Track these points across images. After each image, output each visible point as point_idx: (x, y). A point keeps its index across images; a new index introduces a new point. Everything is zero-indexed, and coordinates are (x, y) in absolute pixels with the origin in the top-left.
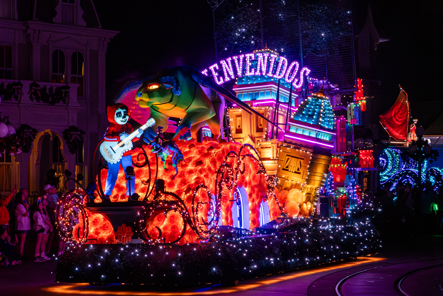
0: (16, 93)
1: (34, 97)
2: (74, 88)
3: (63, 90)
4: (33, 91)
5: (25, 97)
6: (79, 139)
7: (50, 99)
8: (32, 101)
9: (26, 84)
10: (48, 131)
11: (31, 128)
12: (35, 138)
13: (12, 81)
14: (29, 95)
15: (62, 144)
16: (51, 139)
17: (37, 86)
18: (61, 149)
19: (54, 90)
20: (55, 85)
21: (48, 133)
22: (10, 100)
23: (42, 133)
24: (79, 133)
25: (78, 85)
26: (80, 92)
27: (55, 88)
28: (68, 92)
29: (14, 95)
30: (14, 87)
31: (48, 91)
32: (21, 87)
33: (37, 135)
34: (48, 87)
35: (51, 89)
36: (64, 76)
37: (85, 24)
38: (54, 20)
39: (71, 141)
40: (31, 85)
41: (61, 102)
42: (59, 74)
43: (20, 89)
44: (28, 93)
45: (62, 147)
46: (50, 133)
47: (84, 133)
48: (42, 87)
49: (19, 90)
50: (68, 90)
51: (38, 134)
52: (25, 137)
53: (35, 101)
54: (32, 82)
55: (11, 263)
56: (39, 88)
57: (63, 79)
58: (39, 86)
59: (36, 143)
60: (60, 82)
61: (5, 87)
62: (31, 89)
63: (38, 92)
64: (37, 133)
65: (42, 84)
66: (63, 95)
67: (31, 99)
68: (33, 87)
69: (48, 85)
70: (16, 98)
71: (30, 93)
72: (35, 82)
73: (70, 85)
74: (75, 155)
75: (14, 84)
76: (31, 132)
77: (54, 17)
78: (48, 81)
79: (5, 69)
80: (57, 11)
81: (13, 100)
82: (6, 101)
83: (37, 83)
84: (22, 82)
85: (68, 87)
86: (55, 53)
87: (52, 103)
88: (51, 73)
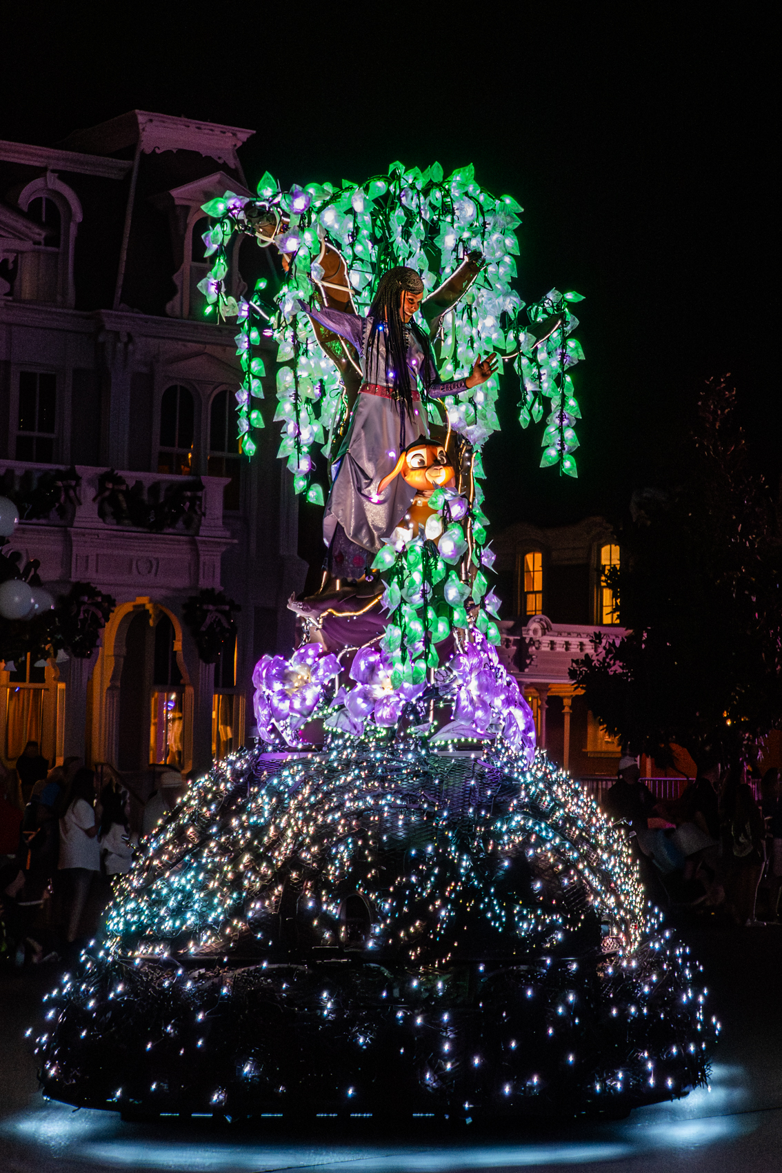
0: (62, 500)
1: (108, 509)
2: (215, 489)
3: (188, 493)
4: (107, 493)
5: (87, 513)
6: (225, 624)
7: (152, 516)
8: (104, 521)
9: (89, 476)
10: (143, 600)
11: (99, 594)
12: (107, 620)
13: (53, 467)
14: (96, 507)
15: (179, 635)
16: (151, 622)
17: (120, 481)
18: (176, 652)
19: (162, 493)
20: (166, 479)
21: (144, 605)
22: (46, 517)
23: (127, 608)
24: (227, 608)
25: (226, 481)
26: (233, 500)
27: (164, 487)
28: (200, 498)
29: (57, 505)
30: (59, 483)
31: (145, 497)
32: (78, 484)
33: (113, 612)
34: (147, 484)
35: (154, 489)
36: (190, 456)
38: (168, 306)
39: (203, 629)
40: (102, 479)
41: (180, 524)
42: (176, 450)
43: (73, 488)
44: (94, 500)
45: (178, 646)
46: (149, 607)
47: (238, 608)
48: (131, 483)
49: (72, 493)
50: (199, 494)
51: (116, 610)
52: (81, 616)
53: (110, 519)
54: (104, 470)
56: (123, 487)
57: (187, 465)
58: (124, 482)
59: (110, 633)
60: (179, 472)
61: (35, 483)
62: (101, 489)
63: (121, 498)
64: (115, 606)
65: (131, 477)
66: (187, 506)
67: (102, 514)
68: (109, 485)
69: (148, 478)
70: (62, 512)
71: (99, 498)
72: (113, 470)
73: (205, 479)
74: (212, 666)
75: (60, 475)
76: (98, 605)
77: (170, 298)
78: (148, 470)
79: (36, 434)
80: (178, 283)
81: (53, 514)
82: (34, 521)
83: (121, 473)
84: (79, 469)
85: (198, 486)
86: (170, 393)
87: (157, 527)
88: (157, 447)
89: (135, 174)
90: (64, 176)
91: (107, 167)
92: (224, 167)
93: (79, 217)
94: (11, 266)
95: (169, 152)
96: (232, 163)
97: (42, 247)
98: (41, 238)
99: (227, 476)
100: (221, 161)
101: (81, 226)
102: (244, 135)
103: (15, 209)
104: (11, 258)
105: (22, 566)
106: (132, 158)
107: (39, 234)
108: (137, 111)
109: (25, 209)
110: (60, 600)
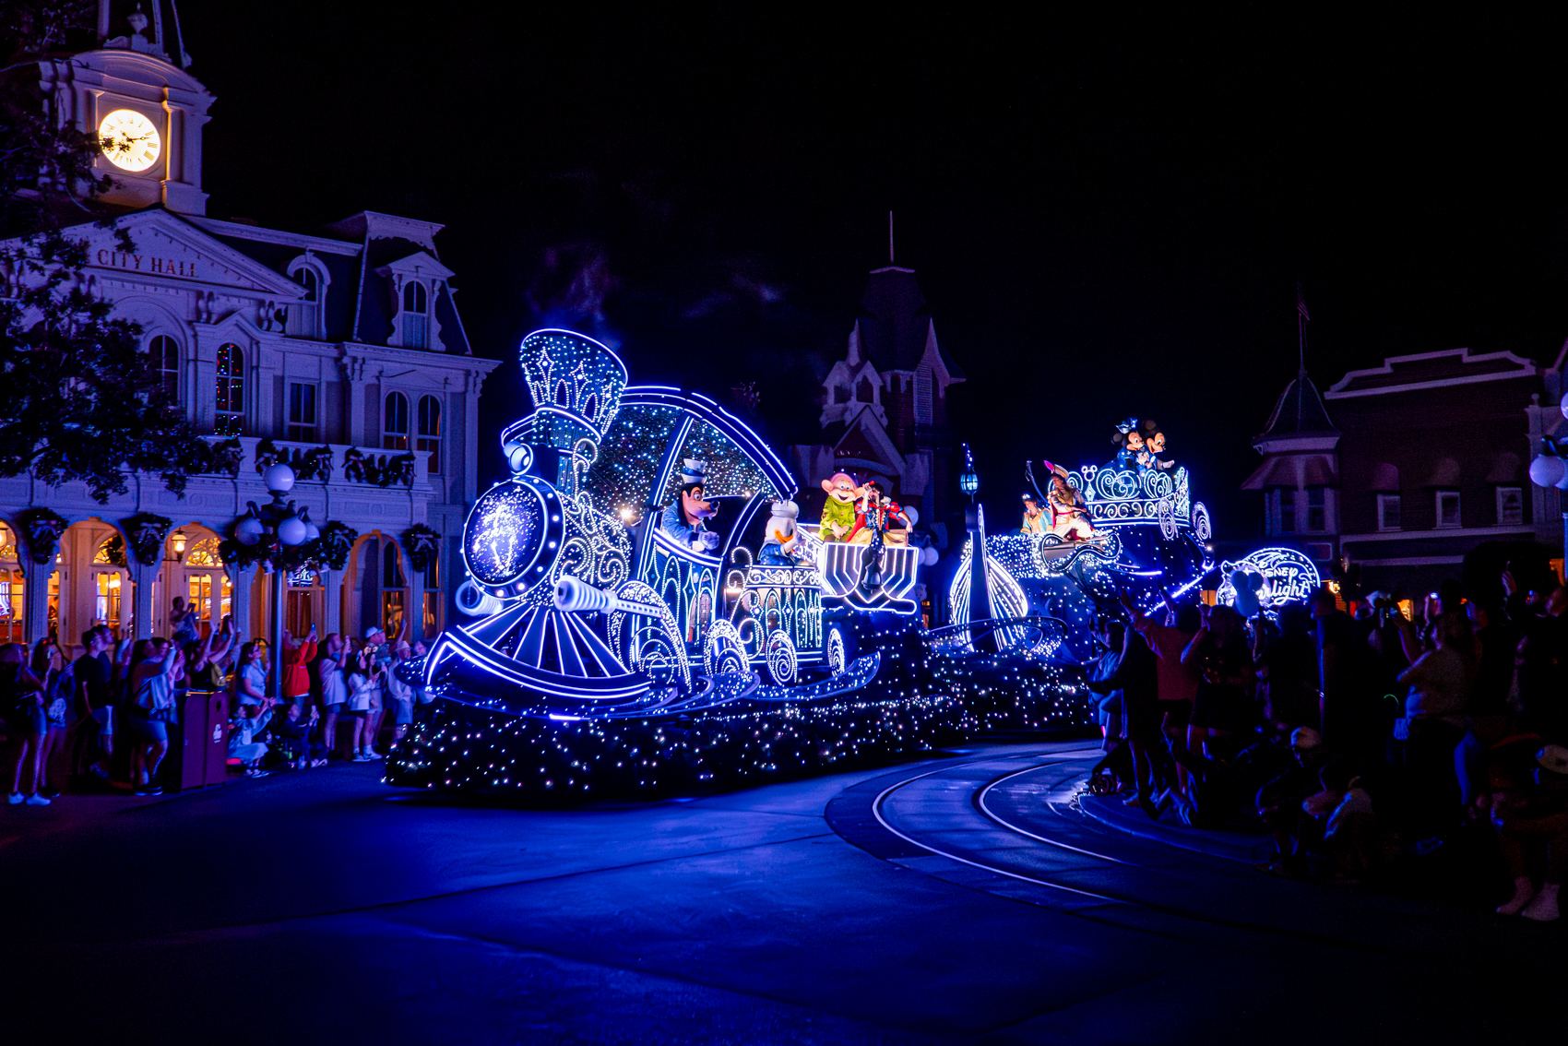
0: (321, 467)
1: (352, 473)
2: (422, 459)
3: (404, 463)
4: (351, 463)
5: (338, 472)
6: (430, 546)
7: (381, 477)
8: (349, 481)
9: (339, 451)
11: (347, 528)
12: (352, 545)
13: (314, 446)
14: (344, 470)
15: (400, 555)
16: (381, 546)
17: (358, 454)
18: (399, 565)
19: (387, 462)
20: (390, 454)
21: (376, 536)
22: (311, 478)
23: (365, 537)
24: (431, 536)
25: (430, 454)
26: (433, 466)
27: (388, 458)
28: (412, 466)
29: (318, 471)
30: (318, 456)
31: (376, 464)
32: (331, 457)
33: (356, 540)
34: (377, 457)
35: (382, 459)
36: (405, 438)
37: (442, 347)
38: (390, 340)
39: (416, 550)
40: (348, 454)
41: (400, 483)
42: (396, 433)
43: (329, 459)
44: (343, 466)
45: (400, 561)
46: (380, 536)
47: (439, 536)
48: (366, 456)
49: (327, 462)
50: (412, 462)
51: (358, 538)
52: (335, 543)
53: (354, 480)
54: (348, 447)
55: (308, 765)
56: (361, 459)
57: (403, 443)
58: (362, 455)
60: (398, 448)
61: (302, 456)
62: (347, 459)
63: (361, 466)
64: (357, 536)
65: (366, 452)
66: (403, 471)
67: (348, 476)
68: (352, 457)
69: (378, 453)
70: (321, 475)
71: (346, 465)
72: (354, 447)
73: (416, 453)
74: (423, 574)
75: (319, 451)
76: (346, 535)
77: (390, 335)
78: (378, 447)
79: (303, 424)
80: (395, 325)
81: (316, 478)
82: (303, 481)
83: (358, 449)
84: (333, 447)
85: (411, 457)
86: (391, 397)
87: (384, 485)
88: (383, 433)
89: (365, 256)
90: (318, 254)
91: (347, 249)
92: (425, 249)
93: (327, 280)
94: (283, 314)
95: (387, 239)
96: (431, 246)
97: (304, 301)
98: (303, 295)
99: (430, 450)
100: (422, 245)
101: (329, 287)
102: (437, 227)
103: (283, 274)
104: (283, 307)
105: (296, 509)
106: (363, 243)
107: (302, 292)
108: (366, 212)
109: (292, 275)
110: (321, 531)
